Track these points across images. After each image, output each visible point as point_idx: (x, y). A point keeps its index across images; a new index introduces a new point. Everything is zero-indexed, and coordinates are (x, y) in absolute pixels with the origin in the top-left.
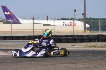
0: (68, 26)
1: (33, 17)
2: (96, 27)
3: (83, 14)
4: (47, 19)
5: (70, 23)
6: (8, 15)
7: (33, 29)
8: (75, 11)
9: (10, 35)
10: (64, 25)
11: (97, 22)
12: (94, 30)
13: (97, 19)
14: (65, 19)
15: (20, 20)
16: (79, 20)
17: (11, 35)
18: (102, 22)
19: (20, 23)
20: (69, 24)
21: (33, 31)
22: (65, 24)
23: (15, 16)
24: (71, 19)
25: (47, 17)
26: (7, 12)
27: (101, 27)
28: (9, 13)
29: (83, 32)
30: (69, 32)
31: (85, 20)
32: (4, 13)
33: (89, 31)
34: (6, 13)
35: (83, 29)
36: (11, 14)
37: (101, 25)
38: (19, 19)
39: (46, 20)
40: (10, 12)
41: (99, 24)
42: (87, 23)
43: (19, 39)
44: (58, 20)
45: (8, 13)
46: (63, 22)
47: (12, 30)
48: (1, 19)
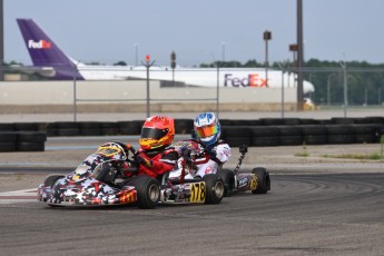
1: (148, 58)
2: (331, 90)
3: (292, 48)
4: (173, 66)
5: (250, 76)
6: (41, 50)
7: (148, 99)
8: (268, 36)
9: (68, 118)
10: (229, 83)
11: (337, 73)
12: (326, 101)
13: (334, 64)
14: (230, 65)
15: (80, 66)
16: (276, 67)
17: (72, 120)
18: (350, 73)
20: (246, 82)
22: (233, 83)
23: (65, 53)
24: (252, 64)
25: (173, 57)
26: (36, 41)
27: (349, 92)
28: (44, 45)
29: (295, 107)
30: (246, 108)
31: (300, 66)
32: (27, 44)
33: (313, 106)
34: (32, 44)
35: (292, 97)
36: (48, 46)
37: (349, 86)
38: (75, 62)
39: (170, 68)
40: (46, 39)
41: (343, 82)
42: (308, 80)
43: (102, 134)
44: (203, 66)
45: (39, 45)
46: (226, 76)
47: (78, 103)
48: (13, 63)
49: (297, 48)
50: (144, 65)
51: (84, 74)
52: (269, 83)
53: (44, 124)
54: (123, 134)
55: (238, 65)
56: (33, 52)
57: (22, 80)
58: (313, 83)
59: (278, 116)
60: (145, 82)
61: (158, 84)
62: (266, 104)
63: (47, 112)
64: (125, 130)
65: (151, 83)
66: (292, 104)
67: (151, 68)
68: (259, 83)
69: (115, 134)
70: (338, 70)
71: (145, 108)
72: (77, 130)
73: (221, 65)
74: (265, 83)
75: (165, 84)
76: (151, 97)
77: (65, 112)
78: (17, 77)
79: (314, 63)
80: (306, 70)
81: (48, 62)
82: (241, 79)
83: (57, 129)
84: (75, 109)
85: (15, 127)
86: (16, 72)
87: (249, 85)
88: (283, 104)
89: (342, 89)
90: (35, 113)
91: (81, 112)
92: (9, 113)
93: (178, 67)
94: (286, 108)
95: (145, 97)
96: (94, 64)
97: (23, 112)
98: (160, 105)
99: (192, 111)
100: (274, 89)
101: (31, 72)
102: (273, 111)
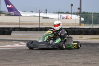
0: (64, 19)
1: (40, 10)
2: (89, 21)
3: (78, 9)
4: (46, 13)
5: (67, 16)
6: (10, 8)
7: (39, 22)
8: (72, 5)
10: (61, 18)
11: (90, 16)
12: (87, 23)
14: (61, 13)
16: (74, 14)
17: (19, 27)
19: (21, 16)
20: (66, 18)
21: (39, 23)
24: (67, 13)
25: (46, 10)
26: (9, 5)
27: (93, 21)
29: (79, 25)
30: (66, 25)
31: (80, 14)
32: (7, 6)
33: (84, 24)
34: (8, 6)
35: (78, 22)
36: (12, 7)
37: (93, 19)
38: (20, 11)
40: (12, 5)
41: (92, 18)
42: (82, 17)
43: (27, 31)
44: (54, 13)
45: (10, 6)
46: (60, 16)
47: (20, 22)
48: (3, 11)
49: (80, 9)
50: (38, 12)
51: (22, 14)
52: (72, 18)
53: (11, 28)
54: (32, 31)
55: (64, 13)
56: (8, 8)
57: (5, 16)
58: (84, 18)
59: (74, 27)
60: (39, 17)
61: (42, 18)
62: (71, 24)
63: (12, 25)
64: (33, 30)
65: (40, 17)
66: (78, 24)
67: (40, 13)
68: (69, 18)
69: (30, 31)
70: (91, 15)
71: (39, 24)
72: (20, 30)
73: (59, 13)
74: (71, 18)
75: (44, 18)
76: (40, 21)
77: (16, 25)
78: (4, 15)
79: (84, 13)
80: (82, 15)
81: (12, 11)
82: (64, 17)
83: (15, 29)
84: (19, 24)
85: (3, 28)
86: (3, 14)
87: (67, 18)
88: (76, 24)
89: (92, 20)
90: (9, 25)
91: (21, 25)
92: (1, 25)
93: (47, 13)
94: (77, 25)
95: (39, 21)
96: (25, 12)
97: (5, 25)
98: (42, 23)
99: (51, 25)
100: (73, 20)
101: (8, 14)
102: (73, 26)
